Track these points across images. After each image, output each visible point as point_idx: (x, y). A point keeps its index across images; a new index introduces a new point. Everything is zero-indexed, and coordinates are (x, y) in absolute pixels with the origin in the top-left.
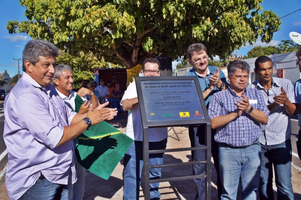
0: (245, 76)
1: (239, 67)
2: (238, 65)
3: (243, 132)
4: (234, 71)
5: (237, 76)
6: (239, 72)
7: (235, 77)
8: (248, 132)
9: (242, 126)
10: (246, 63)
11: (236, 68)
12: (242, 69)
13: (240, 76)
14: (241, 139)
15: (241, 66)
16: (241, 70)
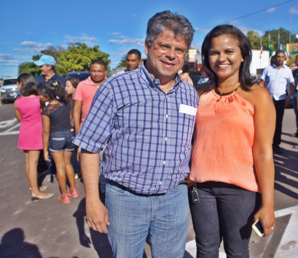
0: (177, 49)
1: (169, 26)
2: (168, 21)
3: (161, 169)
4: (157, 33)
5: (161, 45)
6: (167, 36)
7: (157, 46)
8: (171, 171)
9: (163, 157)
10: (187, 21)
11: (163, 28)
12: (176, 31)
13: (168, 46)
14: (154, 182)
15: (175, 25)
16: (172, 34)
